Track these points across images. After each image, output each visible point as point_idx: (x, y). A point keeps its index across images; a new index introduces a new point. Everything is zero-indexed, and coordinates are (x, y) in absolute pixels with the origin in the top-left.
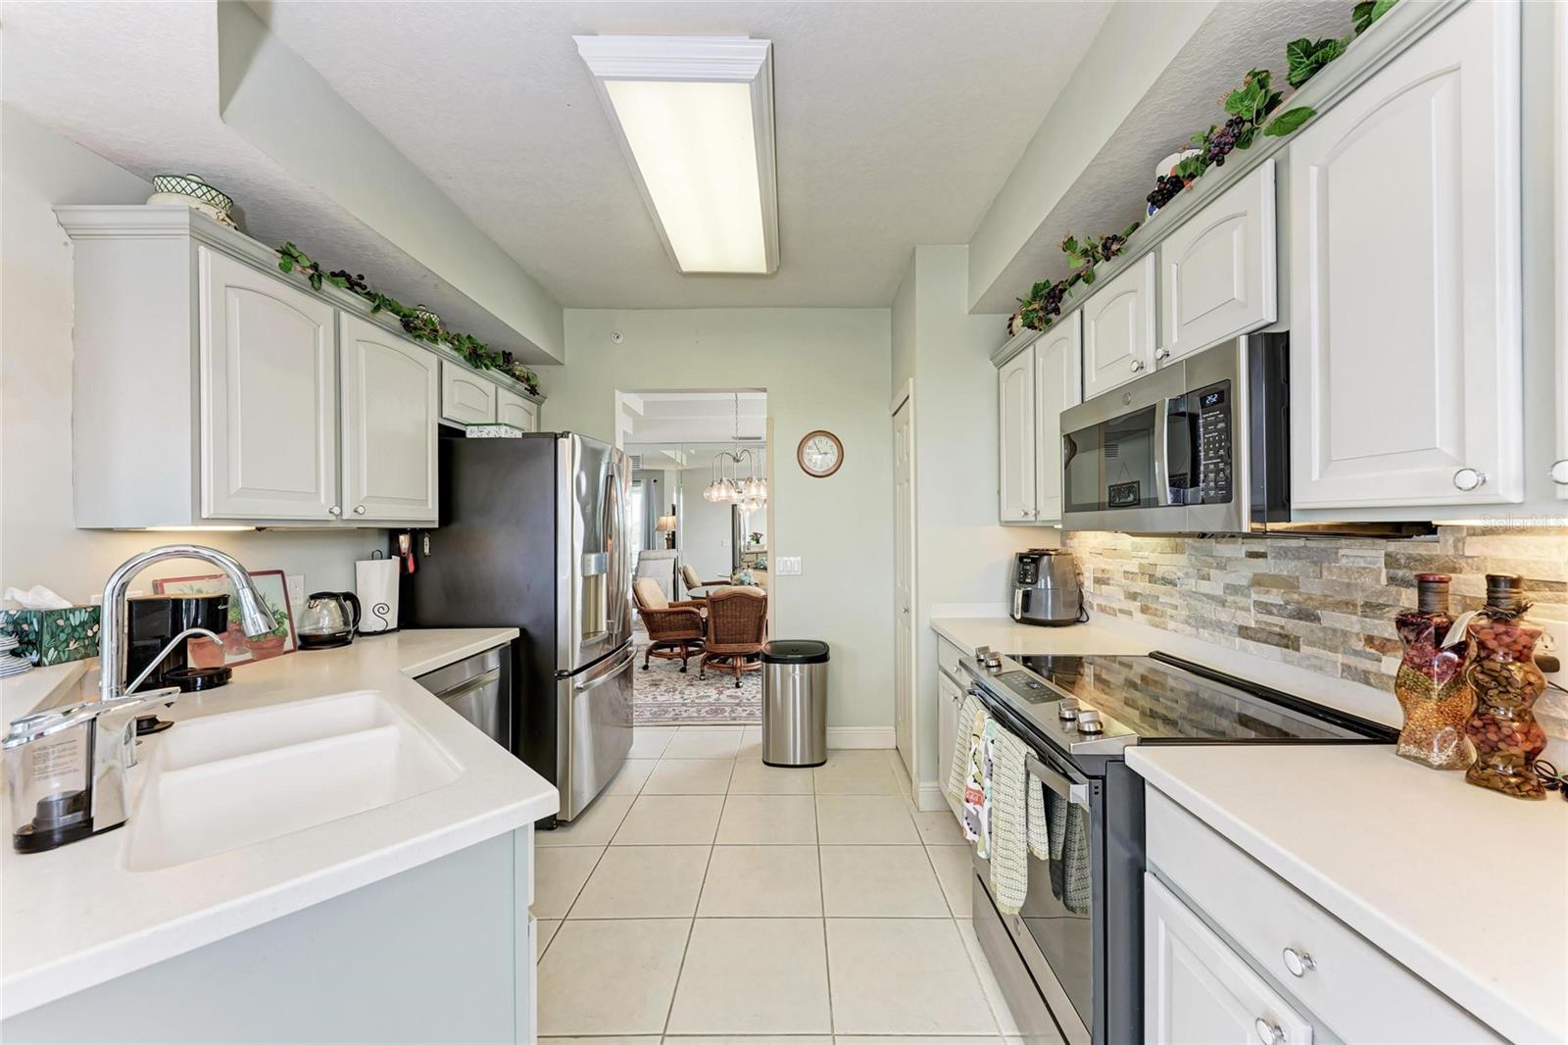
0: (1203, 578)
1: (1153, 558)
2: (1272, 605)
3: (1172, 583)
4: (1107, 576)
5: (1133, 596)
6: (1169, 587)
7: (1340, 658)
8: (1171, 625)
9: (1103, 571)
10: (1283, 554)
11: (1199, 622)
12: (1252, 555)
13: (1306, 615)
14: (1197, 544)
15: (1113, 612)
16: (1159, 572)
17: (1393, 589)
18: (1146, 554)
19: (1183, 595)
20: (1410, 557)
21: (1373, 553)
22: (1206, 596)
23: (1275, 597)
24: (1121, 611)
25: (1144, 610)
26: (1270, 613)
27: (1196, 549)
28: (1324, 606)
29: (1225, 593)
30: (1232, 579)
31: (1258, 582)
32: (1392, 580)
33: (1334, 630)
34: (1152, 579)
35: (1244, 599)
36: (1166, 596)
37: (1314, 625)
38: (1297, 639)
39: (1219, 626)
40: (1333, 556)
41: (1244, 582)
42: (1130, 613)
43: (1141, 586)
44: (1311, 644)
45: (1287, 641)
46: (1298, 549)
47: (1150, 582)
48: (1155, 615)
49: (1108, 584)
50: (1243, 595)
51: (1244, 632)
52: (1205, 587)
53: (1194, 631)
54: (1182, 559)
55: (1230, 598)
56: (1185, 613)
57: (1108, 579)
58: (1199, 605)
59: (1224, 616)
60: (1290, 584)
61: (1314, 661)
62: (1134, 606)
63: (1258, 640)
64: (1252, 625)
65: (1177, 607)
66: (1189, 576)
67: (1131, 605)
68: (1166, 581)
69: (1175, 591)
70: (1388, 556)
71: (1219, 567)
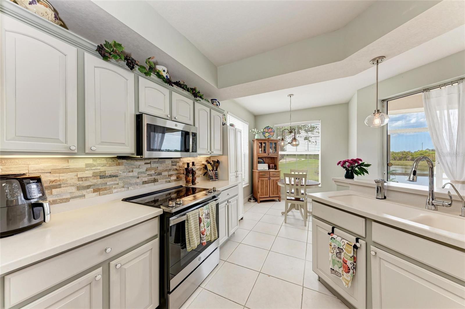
0: (129, 172)
1: (102, 169)
2: (153, 174)
3: (116, 176)
4: (59, 183)
5: (87, 187)
6: (114, 178)
7: (165, 180)
8: (115, 190)
10: (155, 162)
12: (146, 163)
13: (160, 174)
14: (128, 162)
15: (67, 200)
16: (108, 173)
17: (172, 166)
18: (99, 168)
19: (121, 179)
21: (169, 161)
22: (131, 177)
23: (153, 172)
25: (95, 191)
26: (151, 176)
27: (127, 164)
28: (163, 172)
29: (138, 174)
30: (141, 170)
31: (148, 170)
33: (164, 175)
34: (102, 177)
35: (145, 175)
36: (110, 182)
37: (161, 176)
38: (158, 179)
39: (137, 184)
40: (164, 162)
41: (144, 170)
43: (99, 181)
44: (160, 179)
45: (155, 181)
46: (157, 161)
47: (100, 179)
49: (60, 187)
50: (145, 174)
51: (145, 183)
52: (131, 174)
53: (126, 189)
54: (121, 167)
56: (121, 184)
57: (60, 185)
58: (126, 180)
59: (138, 181)
60: (156, 169)
61: (161, 182)
63: (149, 183)
64: (147, 180)
65: (118, 184)
66: (124, 172)
67: (84, 192)
68: (111, 176)
69: (117, 179)
70: (172, 161)
71: (136, 168)
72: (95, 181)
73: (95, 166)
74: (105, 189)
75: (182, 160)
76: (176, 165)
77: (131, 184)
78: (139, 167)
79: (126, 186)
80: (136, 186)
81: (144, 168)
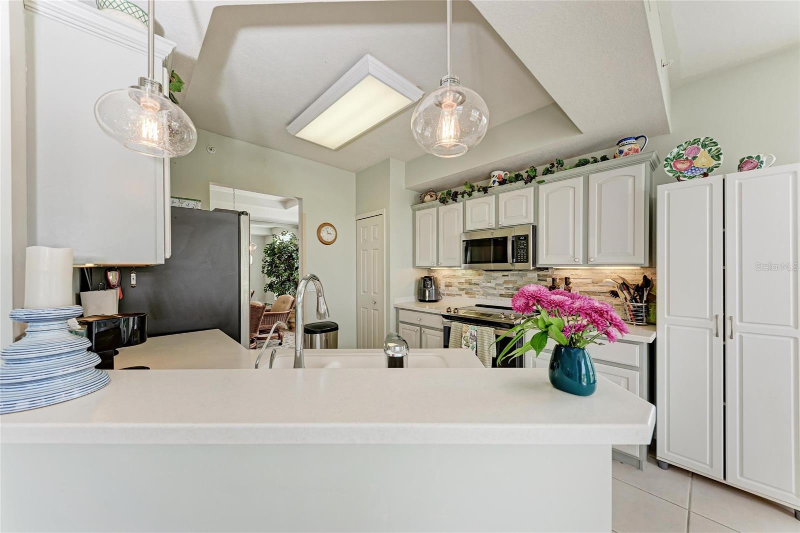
0: (488, 282)
1: (470, 278)
2: (509, 288)
3: (479, 285)
4: (451, 284)
5: (463, 290)
8: (477, 296)
9: (449, 283)
10: (513, 275)
11: (486, 295)
12: (504, 276)
15: (454, 295)
16: (473, 282)
18: (468, 276)
19: (481, 287)
20: (543, 275)
21: (534, 274)
22: (489, 287)
23: (510, 286)
24: (457, 295)
25: (466, 293)
26: (509, 290)
27: (487, 275)
29: (495, 286)
30: (498, 282)
31: (505, 282)
32: (539, 280)
34: (470, 284)
36: (474, 288)
39: (494, 295)
41: (502, 283)
42: (461, 295)
43: (468, 286)
46: (517, 274)
49: (452, 287)
50: (501, 286)
51: (501, 295)
52: (489, 285)
53: (485, 297)
54: (482, 278)
55: (497, 287)
56: (482, 293)
58: (487, 290)
59: (495, 292)
60: (514, 282)
62: (463, 293)
63: (506, 297)
64: (504, 293)
65: (479, 291)
66: (483, 282)
67: (461, 292)
68: (475, 284)
69: (478, 287)
70: (538, 275)
71: (494, 279)
72: (466, 286)
73: (466, 275)
74: (471, 294)
75: (558, 273)
76: (546, 281)
77: (489, 294)
78: (495, 279)
79: (485, 295)
80: (493, 297)
81: (502, 280)
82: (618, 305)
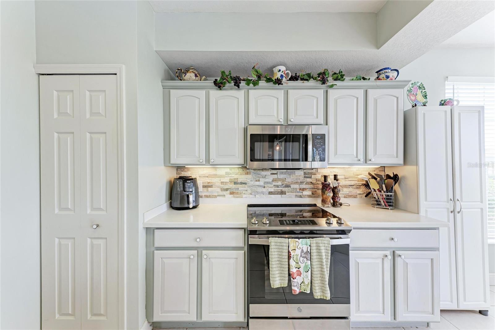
0: (256, 181)
1: (236, 177)
2: (279, 185)
3: (245, 184)
4: (211, 184)
5: (226, 190)
6: (244, 185)
7: (295, 194)
8: (244, 196)
9: (209, 183)
10: (282, 173)
11: (255, 193)
13: (288, 186)
14: (255, 172)
15: (216, 197)
16: (239, 181)
17: (305, 179)
18: (233, 175)
19: (249, 187)
20: (308, 173)
21: (301, 172)
23: (279, 183)
24: (219, 196)
25: (231, 193)
26: (278, 187)
27: (254, 173)
28: (292, 184)
29: (264, 184)
30: (267, 180)
31: (274, 180)
32: (305, 177)
33: (294, 188)
34: (235, 183)
35: (271, 185)
36: (241, 187)
37: (289, 188)
38: (285, 192)
39: (263, 193)
40: (294, 173)
41: (271, 181)
42: (224, 196)
44: (288, 192)
45: (282, 193)
47: (234, 184)
48: (238, 194)
49: (212, 187)
50: (271, 184)
51: (270, 193)
52: (257, 183)
53: (253, 196)
54: (249, 176)
55: (266, 185)
56: (249, 191)
57: (212, 185)
58: (254, 188)
59: (264, 190)
60: (283, 180)
61: (289, 196)
62: (227, 193)
63: (275, 194)
64: (273, 191)
65: (247, 190)
66: (251, 181)
67: (225, 193)
68: (241, 183)
69: (246, 186)
70: (304, 172)
71: (263, 177)
72: (231, 185)
73: (231, 174)
74: (237, 193)
75: (321, 171)
76: (311, 178)
77: (258, 193)
78: (265, 177)
79: (253, 193)
80: (262, 195)
81: (270, 178)
82: (360, 194)
